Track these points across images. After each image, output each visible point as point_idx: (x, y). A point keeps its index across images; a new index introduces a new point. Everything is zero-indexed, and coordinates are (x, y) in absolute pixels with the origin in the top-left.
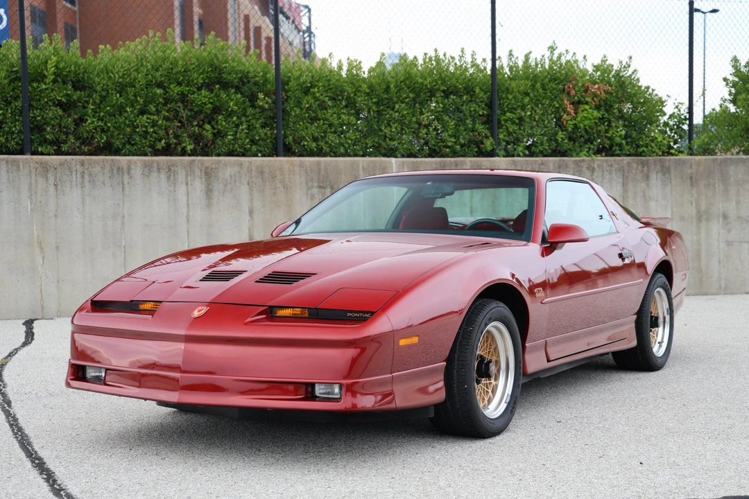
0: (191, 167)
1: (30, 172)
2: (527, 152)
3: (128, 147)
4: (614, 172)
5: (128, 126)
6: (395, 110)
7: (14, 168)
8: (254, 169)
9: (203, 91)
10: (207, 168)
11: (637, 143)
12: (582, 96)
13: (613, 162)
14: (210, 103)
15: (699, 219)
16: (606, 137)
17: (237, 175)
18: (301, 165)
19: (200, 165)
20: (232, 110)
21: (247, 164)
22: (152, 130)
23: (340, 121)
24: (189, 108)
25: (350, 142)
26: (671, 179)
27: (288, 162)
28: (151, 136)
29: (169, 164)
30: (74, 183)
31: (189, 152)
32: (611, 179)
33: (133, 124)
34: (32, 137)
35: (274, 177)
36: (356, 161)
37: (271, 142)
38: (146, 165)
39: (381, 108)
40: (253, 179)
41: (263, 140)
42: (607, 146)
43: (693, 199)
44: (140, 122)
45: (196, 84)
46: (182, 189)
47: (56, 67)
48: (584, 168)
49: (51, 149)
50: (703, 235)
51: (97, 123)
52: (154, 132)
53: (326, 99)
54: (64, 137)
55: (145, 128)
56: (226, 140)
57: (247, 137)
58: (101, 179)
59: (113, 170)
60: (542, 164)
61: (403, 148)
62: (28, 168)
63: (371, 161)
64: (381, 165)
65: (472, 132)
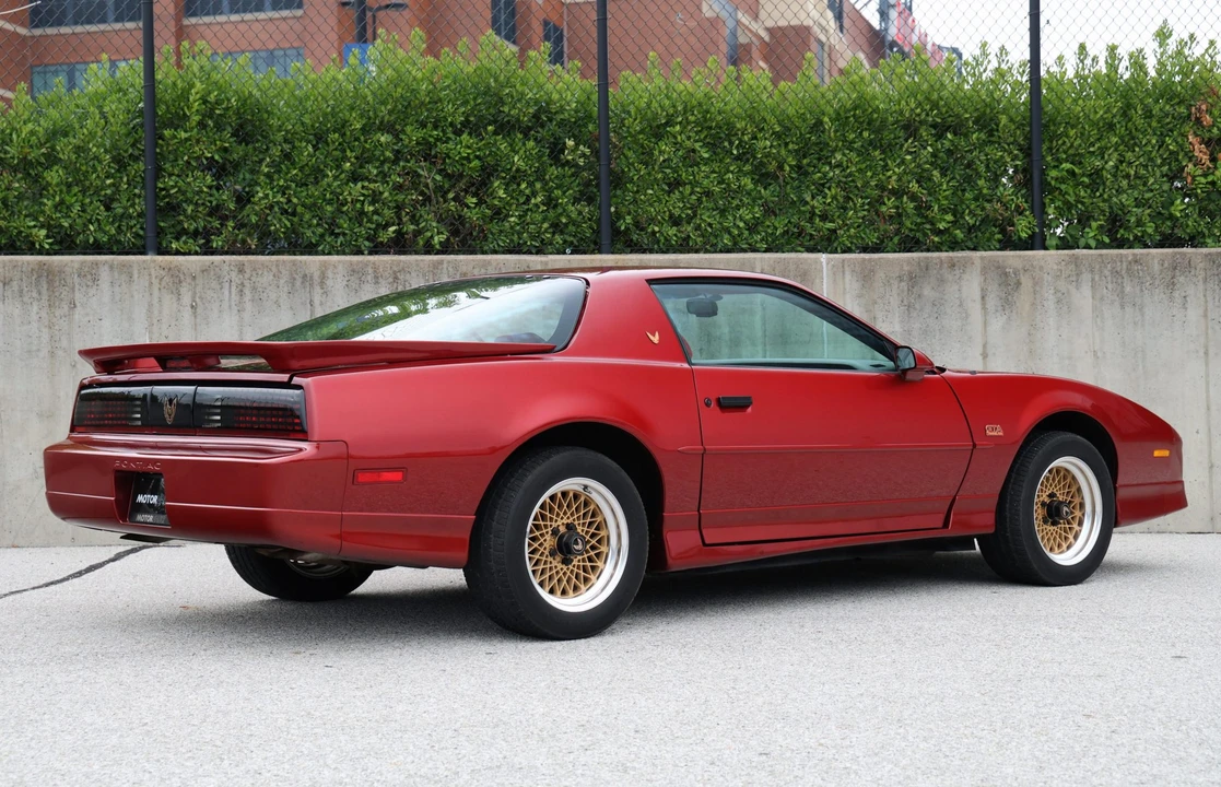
0: (435, 275)
1: (151, 284)
2: (1107, 240)
3: (328, 239)
5: (330, 202)
7: (124, 277)
9: (465, 136)
14: (477, 157)
19: (450, 269)
20: (518, 170)
21: (539, 267)
22: (371, 208)
23: (724, 185)
24: (439, 167)
25: (742, 225)
29: (396, 269)
31: (438, 247)
33: (338, 199)
36: (749, 259)
37: (590, 227)
38: (353, 271)
39: (805, 160)
41: (574, 223)
44: (350, 194)
45: (451, 124)
47: (205, 100)
49: (192, 245)
51: (274, 197)
52: (376, 212)
53: (697, 146)
54: (217, 224)
55: (358, 205)
56: (507, 224)
57: (544, 220)
58: (273, 296)
59: (295, 279)
60: (1136, 262)
61: (849, 236)
62: (147, 278)
63: (779, 261)
64: (797, 267)
65: (989, 202)
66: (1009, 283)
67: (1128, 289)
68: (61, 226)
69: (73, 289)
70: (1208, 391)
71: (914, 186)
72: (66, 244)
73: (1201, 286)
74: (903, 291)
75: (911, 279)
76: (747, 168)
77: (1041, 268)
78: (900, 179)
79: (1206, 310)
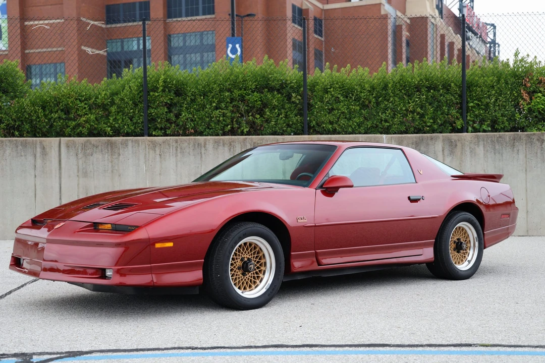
0: (244, 143)
1: (146, 147)
2: (490, 129)
3: (207, 130)
5: (208, 117)
6: (390, 101)
7: (136, 145)
9: (255, 93)
10: (255, 143)
12: (536, 87)
14: (260, 100)
19: (250, 141)
21: (281, 140)
22: (222, 119)
23: (349, 110)
24: (246, 104)
25: (355, 124)
27: (309, 138)
28: (222, 123)
29: (230, 141)
30: (171, 154)
31: (246, 133)
33: (211, 116)
36: (357, 137)
37: (301, 125)
38: (216, 142)
41: (295, 124)
44: (215, 114)
45: (251, 89)
47: (164, 82)
48: (535, 140)
49: (160, 133)
51: (188, 116)
52: (224, 120)
53: (339, 96)
54: (169, 125)
55: (218, 118)
56: (271, 125)
57: (285, 122)
58: (188, 151)
59: (195, 145)
60: (500, 137)
61: (395, 128)
62: (144, 145)
63: (368, 137)
64: (375, 140)
65: (447, 115)
66: (452, 145)
67: (497, 147)
68: (116, 127)
69: (119, 149)
70: (526, 184)
71: (419, 110)
72: (117, 133)
73: (524, 146)
76: (358, 103)
77: (465, 140)
78: (413, 107)
79: (526, 155)
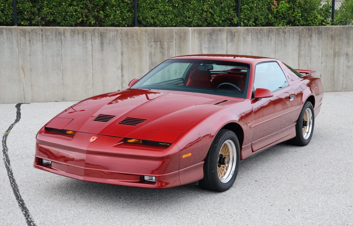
0: (93, 32)
1: (17, 34)
2: (254, 24)
3: (64, 22)
4: (295, 34)
5: (64, 12)
6: (191, 3)
7: (10, 32)
8: (123, 33)
10: (101, 32)
11: (307, 19)
13: (295, 29)
15: (335, 56)
16: (292, 16)
17: (116, 36)
18: (146, 31)
19: (98, 31)
21: (120, 30)
22: (75, 14)
23: (165, 9)
24: (93, 3)
25: (169, 19)
26: (322, 37)
27: (140, 29)
28: (75, 17)
29: (83, 31)
30: (38, 40)
31: (93, 24)
32: (294, 37)
33: (66, 11)
34: (18, 17)
35: (133, 37)
37: (132, 19)
38: (72, 31)
39: (184, 3)
40: (123, 38)
41: (127, 18)
42: (293, 21)
43: (332, 46)
44: (69, 10)
46: (89, 43)
48: (281, 32)
49: (27, 23)
50: (336, 64)
51: (49, 10)
52: (76, 15)
54: (33, 17)
55: (71, 13)
56: (110, 18)
57: (121, 17)
58: (51, 38)
59: (57, 33)
60: (261, 30)
61: (195, 22)
62: (16, 32)
63: (179, 29)
64: (184, 31)
65: (228, 14)
66: (232, 35)
67: (259, 37)
71: (211, 10)
73: (275, 36)
74: (208, 37)
75: (210, 34)
76: (171, 4)
77: (240, 32)
78: (207, 8)
79: (276, 42)
